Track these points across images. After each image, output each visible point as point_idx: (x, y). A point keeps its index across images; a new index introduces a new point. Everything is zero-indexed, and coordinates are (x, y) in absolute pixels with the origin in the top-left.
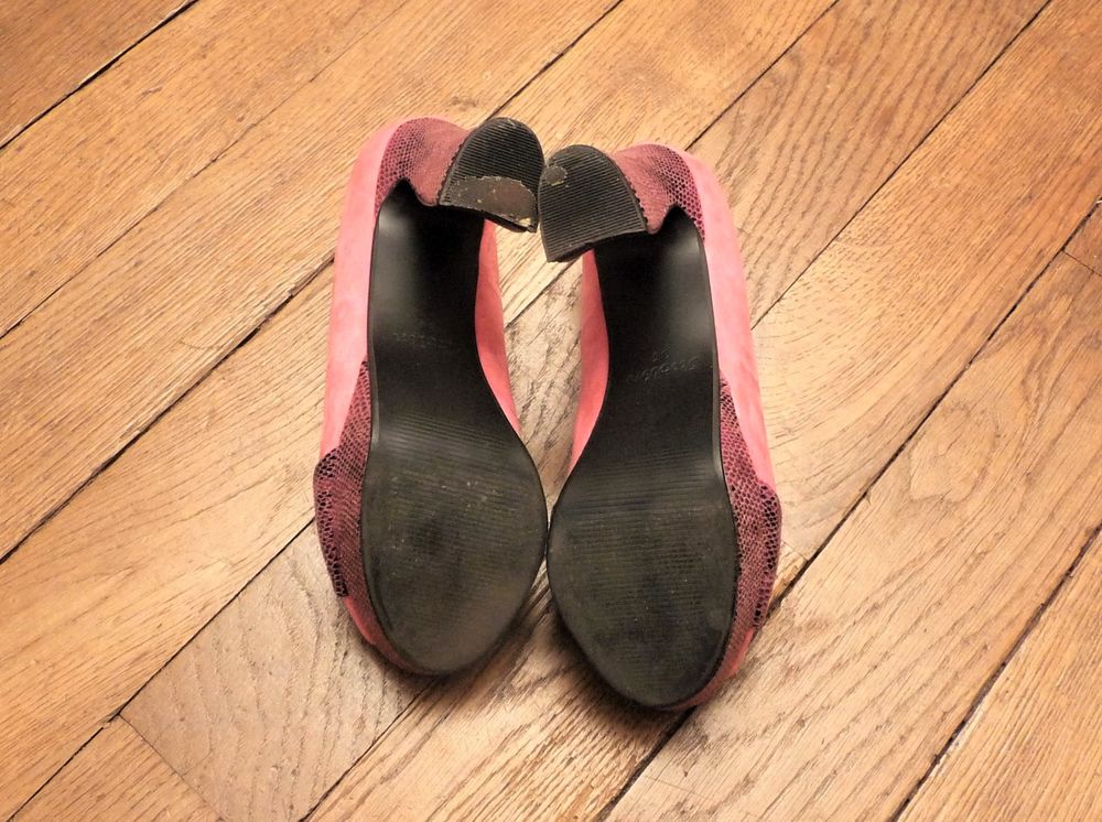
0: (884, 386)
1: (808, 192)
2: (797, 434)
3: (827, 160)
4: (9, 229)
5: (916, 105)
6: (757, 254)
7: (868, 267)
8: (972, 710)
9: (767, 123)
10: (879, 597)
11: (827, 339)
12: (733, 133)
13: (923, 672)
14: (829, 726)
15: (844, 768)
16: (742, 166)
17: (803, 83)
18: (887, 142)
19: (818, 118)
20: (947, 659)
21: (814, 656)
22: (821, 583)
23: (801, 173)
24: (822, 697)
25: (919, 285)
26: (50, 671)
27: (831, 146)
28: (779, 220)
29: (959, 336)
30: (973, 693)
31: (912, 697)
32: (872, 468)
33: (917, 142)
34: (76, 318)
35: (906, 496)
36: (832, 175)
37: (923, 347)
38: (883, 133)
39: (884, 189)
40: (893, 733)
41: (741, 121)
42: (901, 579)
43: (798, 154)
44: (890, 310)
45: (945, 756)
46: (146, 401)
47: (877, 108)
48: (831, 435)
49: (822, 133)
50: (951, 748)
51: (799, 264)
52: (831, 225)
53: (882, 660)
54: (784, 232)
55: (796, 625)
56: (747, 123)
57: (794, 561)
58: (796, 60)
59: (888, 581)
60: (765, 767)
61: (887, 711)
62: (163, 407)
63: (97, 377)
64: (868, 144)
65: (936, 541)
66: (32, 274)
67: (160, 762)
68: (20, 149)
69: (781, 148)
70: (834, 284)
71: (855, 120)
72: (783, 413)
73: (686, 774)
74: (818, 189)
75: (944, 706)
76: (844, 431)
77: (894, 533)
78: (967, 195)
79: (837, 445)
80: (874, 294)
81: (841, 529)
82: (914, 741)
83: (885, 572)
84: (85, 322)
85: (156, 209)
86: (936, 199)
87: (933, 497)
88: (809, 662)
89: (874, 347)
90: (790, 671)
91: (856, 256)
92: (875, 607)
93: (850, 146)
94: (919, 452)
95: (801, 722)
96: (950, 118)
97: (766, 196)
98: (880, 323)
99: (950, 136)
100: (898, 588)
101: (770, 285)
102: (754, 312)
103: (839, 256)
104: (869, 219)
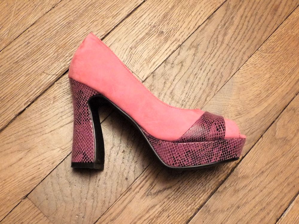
0: (270, 100)
1: (250, 33)
2: (242, 115)
3: (256, 22)
5: (285, 5)
6: (232, 53)
7: (267, 60)
8: (289, 206)
9: (237, 8)
10: (264, 169)
11: (253, 84)
12: (226, 10)
13: (276, 193)
14: (247, 208)
15: (250, 222)
16: (228, 23)
18: (276, 17)
19: (253, 8)
20: (283, 189)
21: (243, 187)
22: (247, 164)
23: (248, 26)
24: (245, 200)
25: (282, 68)
26: (4, 182)
27: (258, 17)
28: (240, 42)
29: (294, 86)
30: (290, 201)
31: (272, 201)
32: (264, 128)
33: (285, 18)
34: (8, 62)
35: (274, 137)
36: (258, 27)
37: (283, 88)
38: (275, 14)
39: (274, 34)
40: (265, 212)
41: (229, 6)
42: (271, 164)
43: (247, 19)
44: (273, 75)
45: (280, 219)
46: (32, 92)
47: (273, 5)
48: (253, 116)
49: (255, 12)
50: (282, 217)
51: (245, 58)
52: (256, 45)
53: (264, 189)
54: (241, 46)
55: (239, 176)
56: (231, 7)
59: (267, 164)
60: (227, 221)
61: (264, 205)
62: (38, 94)
63: (16, 83)
64: (269, 17)
65: (282, 152)
67: (40, 213)
69: (242, 17)
70: (256, 65)
71: (266, 8)
72: (238, 108)
73: (203, 222)
74: (253, 32)
75: (281, 204)
76: (256, 115)
77: (270, 149)
79: (254, 120)
80: (268, 70)
81: (254, 147)
82: (272, 214)
83: (266, 162)
84: (11, 63)
85: (34, 24)
86: (290, 38)
87: (282, 138)
88: (242, 189)
89: (267, 87)
90: (236, 191)
91: (263, 56)
92: (263, 172)
93: (263, 18)
94: (279, 123)
95: (238, 207)
96: (296, 10)
97: (236, 33)
98: (269, 80)
99: (296, 17)
100: (270, 167)
101: (236, 64)
102: (231, 73)
103: (258, 56)
104: (268, 44)
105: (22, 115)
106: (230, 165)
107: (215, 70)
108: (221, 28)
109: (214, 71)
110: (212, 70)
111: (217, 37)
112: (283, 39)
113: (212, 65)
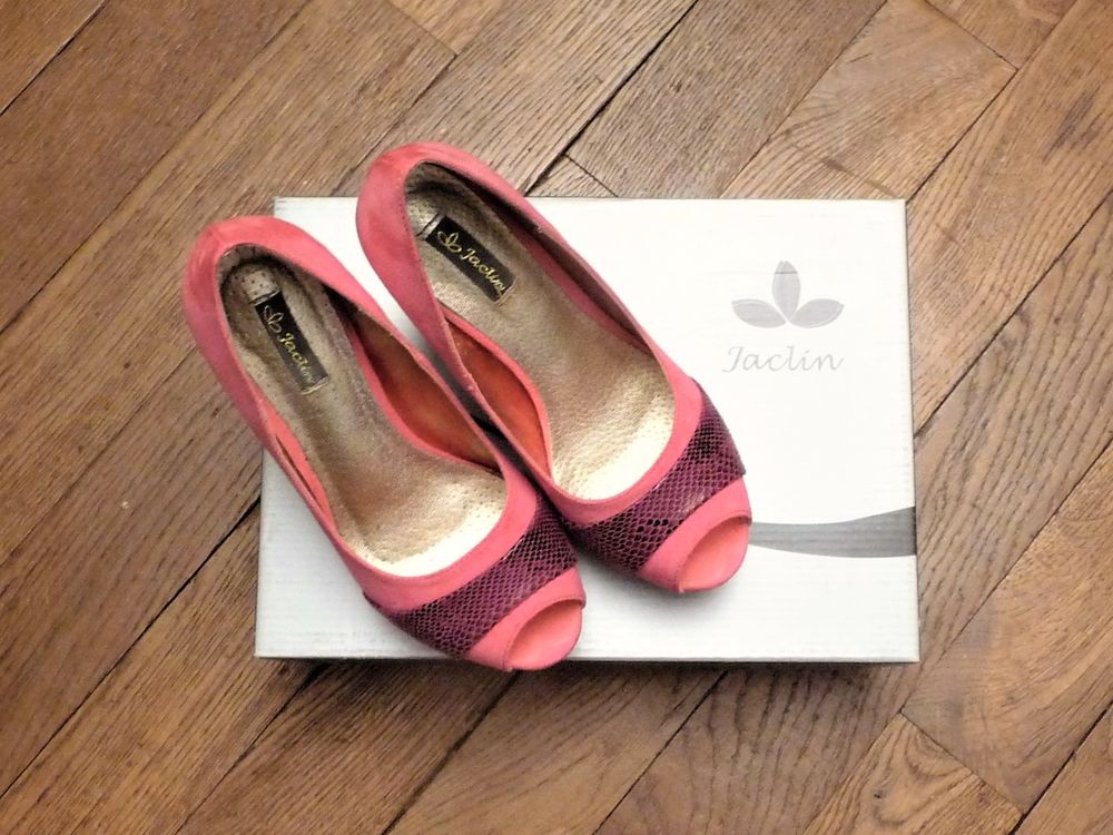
0: (1092, 656)
1: (1034, 461)
2: (1019, 704)
3: (1051, 429)
6: (987, 530)
7: (1081, 542)
9: (997, 391)
11: (1045, 613)
12: (967, 404)
16: (974, 438)
17: (1031, 345)
19: (1042, 387)
23: (1027, 446)
27: (1054, 415)
28: (1007, 494)
32: (1078, 732)
35: (1106, 755)
36: (1055, 445)
39: (1099, 461)
41: (974, 390)
43: (1026, 423)
44: (1100, 583)
48: (1047, 703)
49: (1046, 401)
51: (1023, 538)
52: (1053, 498)
54: (1011, 506)
56: (980, 392)
57: (1013, 814)
58: (1027, 322)
59: (1087, 829)
64: (1086, 413)
69: (1010, 418)
70: (1053, 559)
71: (1076, 389)
72: (1008, 685)
74: (1042, 461)
76: (1057, 699)
77: (1095, 787)
79: (1050, 712)
80: (1086, 569)
81: (1052, 786)
83: (1084, 823)
89: (1085, 619)
91: (1072, 531)
93: (1071, 415)
97: (996, 469)
98: (1090, 597)
101: (999, 562)
102: (984, 586)
103: (1058, 531)
104: (1085, 492)
107: (941, 582)
108: (953, 458)
109: (939, 587)
110: (934, 584)
111: (945, 487)
113: (934, 570)
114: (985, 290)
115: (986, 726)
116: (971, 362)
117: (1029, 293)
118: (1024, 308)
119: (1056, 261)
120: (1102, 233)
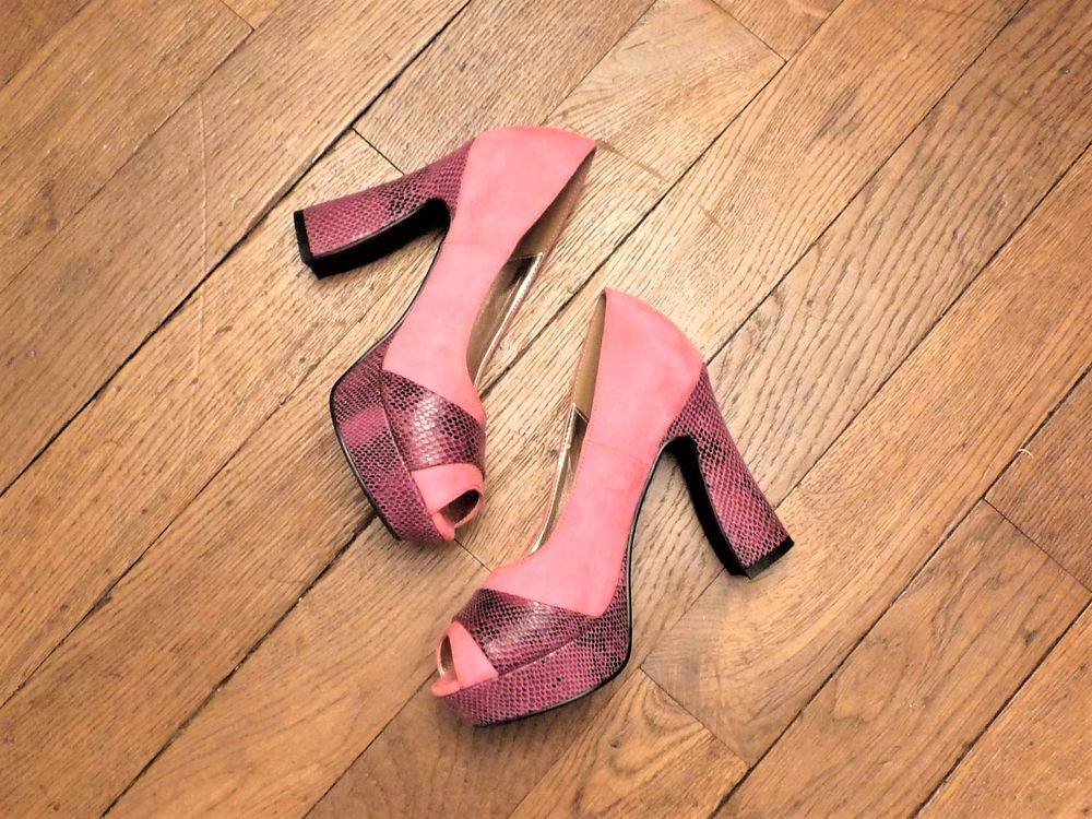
0: (824, 621)
1: (780, 434)
2: (752, 664)
3: (797, 406)
4: (120, 469)
7: (820, 513)
9: (749, 369)
10: (800, 797)
12: (719, 379)
17: (784, 325)
18: (850, 388)
19: (792, 365)
23: (774, 420)
25: (861, 530)
27: (802, 392)
29: (887, 577)
32: (805, 693)
33: (875, 389)
34: (184, 554)
35: (831, 715)
36: (801, 420)
37: (857, 588)
38: (847, 380)
39: (842, 437)
41: (728, 366)
42: (817, 784)
43: (775, 398)
44: (836, 553)
46: (247, 629)
48: (778, 664)
49: (795, 378)
52: (796, 471)
56: (733, 367)
57: (741, 768)
58: (781, 303)
59: (809, 784)
63: (207, 607)
64: (832, 392)
65: (849, 752)
66: (145, 511)
68: (119, 389)
69: (759, 394)
72: (743, 646)
74: (788, 435)
76: (788, 660)
77: (819, 744)
78: (911, 442)
79: (782, 673)
80: (823, 539)
83: (807, 778)
84: (192, 557)
85: (239, 450)
86: (885, 446)
87: (851, 716)
89: (819, 586)
91: (812, 502)
93: (817, 393)
94: (845, 679)
98: (825, 566)
99: (904, 384)
100: (817, 789)
103: (799, 503)
104: (827, 466)
105: (230, 686)
106: (718, 791)
107: (686, 546)
109: (683, 552)
110: (679, 548)
112: (865, 451)
113: (679, 535)
114: (743, 270)
115: (719, 682)
116: (725, 339)
117: (785, 276)
118: (779, 289)
119: (812, 245)
120: (857, 221)
